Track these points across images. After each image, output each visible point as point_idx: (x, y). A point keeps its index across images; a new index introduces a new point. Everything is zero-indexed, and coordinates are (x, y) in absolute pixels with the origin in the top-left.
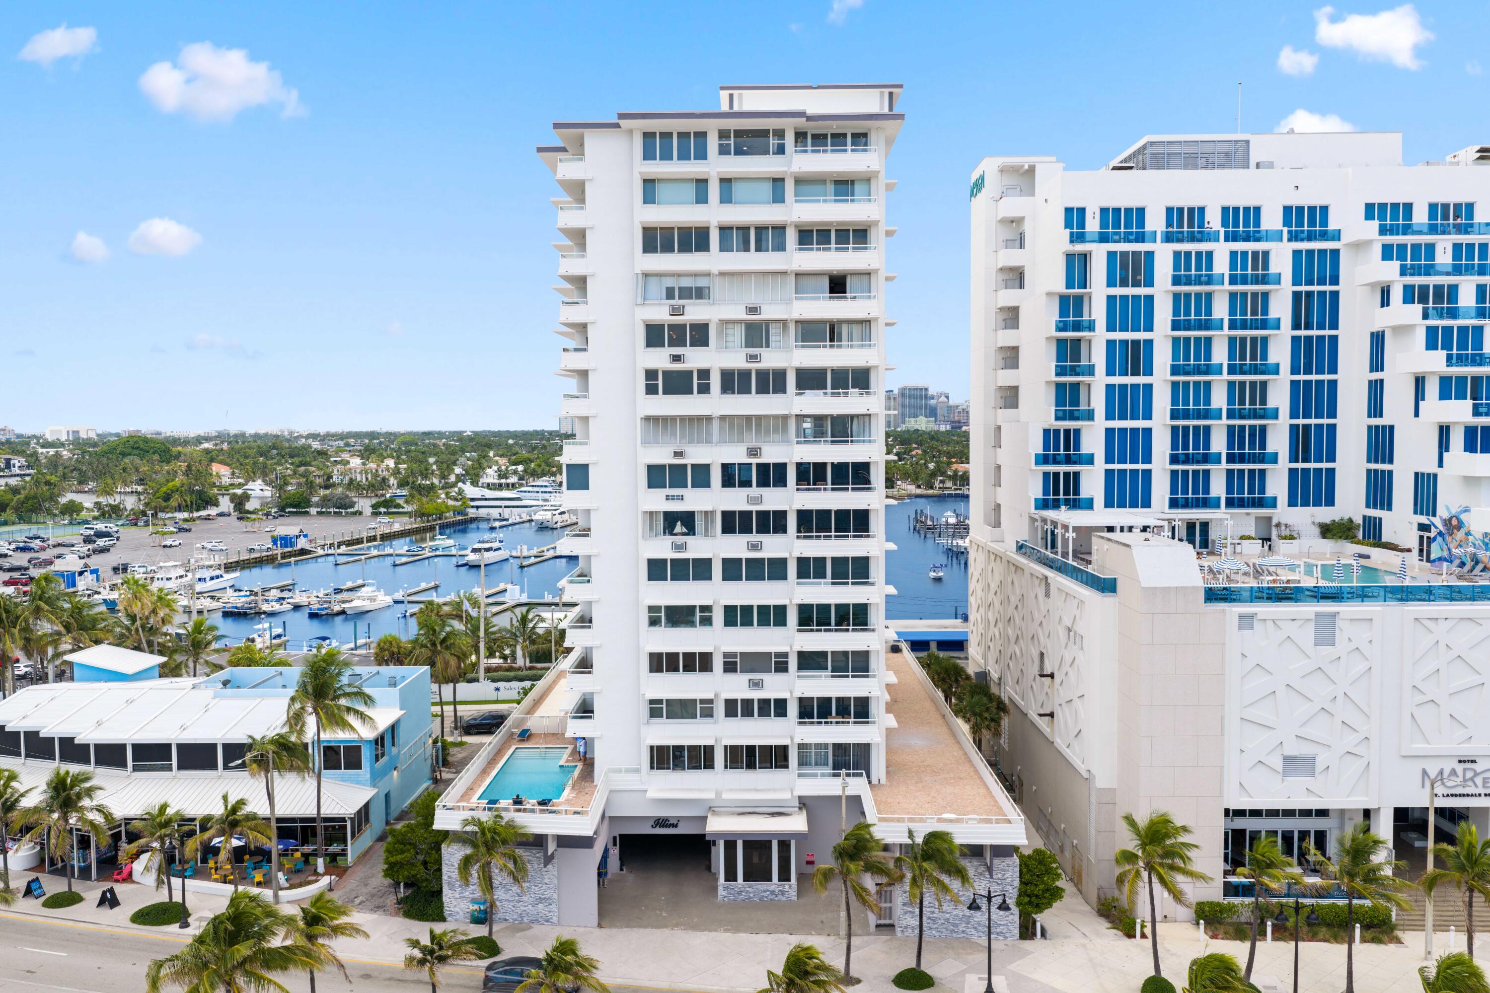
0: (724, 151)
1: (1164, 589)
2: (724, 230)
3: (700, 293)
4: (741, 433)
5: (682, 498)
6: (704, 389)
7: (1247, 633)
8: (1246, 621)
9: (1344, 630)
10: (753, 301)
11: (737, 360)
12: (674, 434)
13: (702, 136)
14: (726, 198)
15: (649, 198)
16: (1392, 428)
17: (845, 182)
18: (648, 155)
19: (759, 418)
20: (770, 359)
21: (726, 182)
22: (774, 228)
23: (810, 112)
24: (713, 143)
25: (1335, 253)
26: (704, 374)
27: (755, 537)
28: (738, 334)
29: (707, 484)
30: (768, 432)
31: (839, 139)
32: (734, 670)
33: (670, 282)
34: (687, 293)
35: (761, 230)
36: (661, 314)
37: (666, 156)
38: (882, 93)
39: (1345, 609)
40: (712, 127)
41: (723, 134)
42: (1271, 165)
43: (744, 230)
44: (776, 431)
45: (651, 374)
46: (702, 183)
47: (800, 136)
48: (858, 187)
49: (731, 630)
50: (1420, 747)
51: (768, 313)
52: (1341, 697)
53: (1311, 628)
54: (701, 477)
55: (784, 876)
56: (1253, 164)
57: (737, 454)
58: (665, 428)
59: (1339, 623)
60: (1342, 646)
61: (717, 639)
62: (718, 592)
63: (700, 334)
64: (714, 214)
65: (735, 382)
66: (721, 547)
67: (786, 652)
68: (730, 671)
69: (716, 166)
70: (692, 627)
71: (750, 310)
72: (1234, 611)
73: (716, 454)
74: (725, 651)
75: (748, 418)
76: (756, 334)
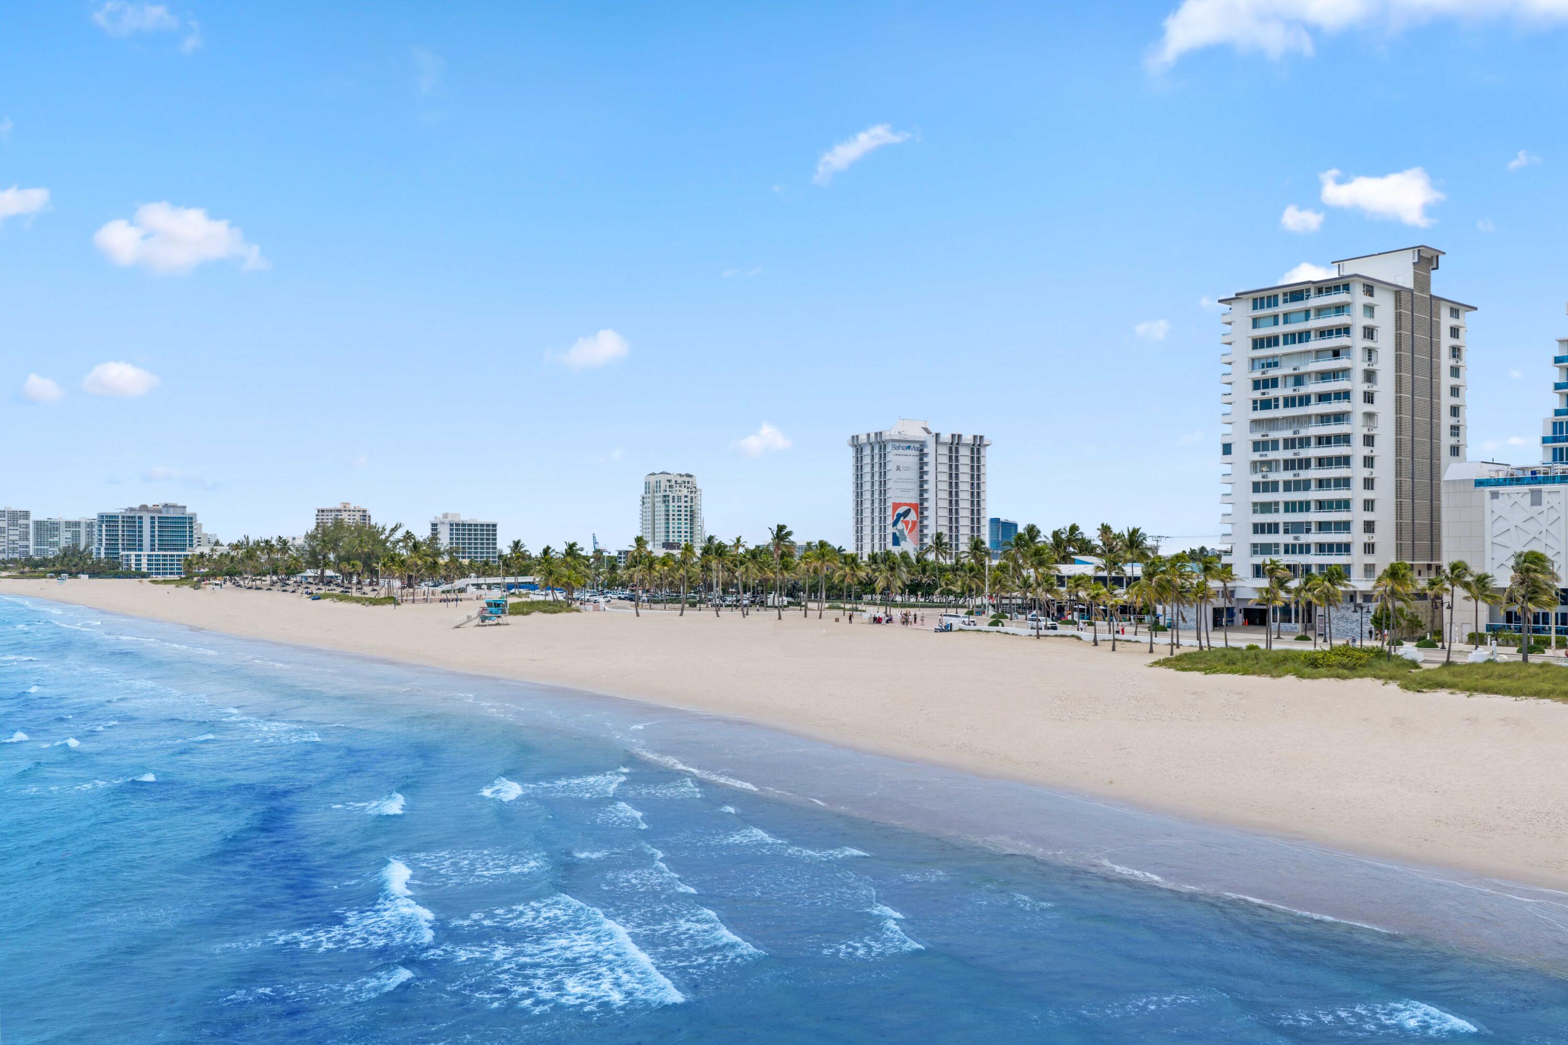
0: (1285, 301)
1: (1460, 480)
2: (1285, 336)
3: (1276, 364)
4: (1291, 424)
5: (1266, 455)
6: (1277, 407)
7: (1495, 501)
8: (1495, 495)
9: (1545, 497)
10: (1295, 364)
11: (1289, 392)
12: (1263, 427)
13: (1276, 296)
14: (1285, 322)
15: (1255, 326)
17: (1340, 307)
18: (1255, 308)
19: (1299, 417)
20: (1303, 390)
21: (1286, 315)
22: (1306, 332)
24: (1281, 299)
26: (1276, 400)
27: (1296, 472)
28: (1291, 381)
29: (1277, 449)
30: (1302, 424)
31: (1337, 288)
32: (1288, 533)
33: (1262, 361)
34: (1269, 365)
35: (1300, 334)
36: (1258, 375)
37: (1262, 307)
39: (1545, 487)
40: (1280, 293)
41: (1285, 294)
43: (1293, 335)
44: (1306, 423)
45: (1255, 402)
46: (1276, 317)
47: (1319, 290)
48: (1346, 309)
49: (1287, 514)
51: (1302, 370)
52: (1544, 532)
53: (1528, 497)
54: (1275, 445)
55: (1297, 621)
57: (1289, 434)
58: (1259, 424)
59: (1543, 494)
60: (1545, 507)
61: (1281, 517)
62: (1282, 496)
63: (1274, 383)
64: (1282, 329)
65: (1290, 402)
66: (1283, 476)
67: (1310, 523)
68: (1286, 531)
69: (1283, 308)
70: (1271, 512)
71: (1295, 369)
72: (1488, 490)
73: (1281, 435)
74: (1285, 523)
75: (1294, 418)
76: (1299, 380)
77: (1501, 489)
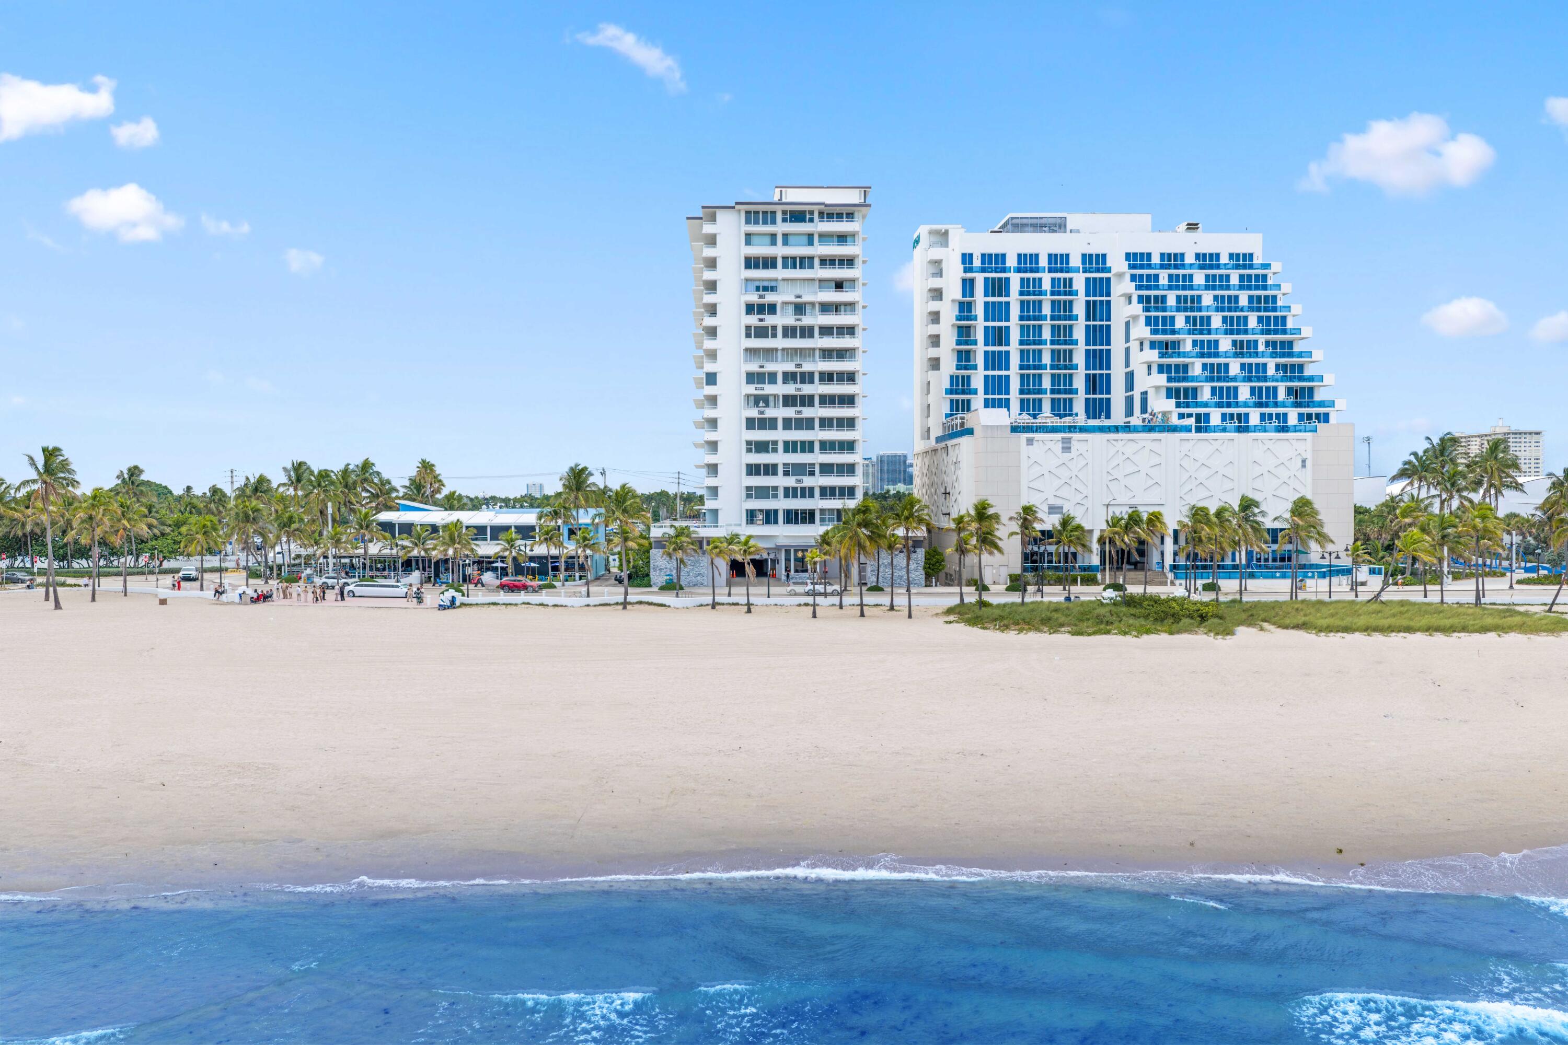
0: (784, 220)
1: (992, 426)
2: (785, 258)
3: (773, 289)
4: (792, 357)
5: (762, 389)
6: (774, 336)
7: (1030, 447)
8: (1030, 442)
9: (1075, 445)
10: (798, 292)
11: (790, 321)
12: (759, 357)
13: (774, 213)
14: (785, 243)
15: (748, 242)
16: (1133, 371)
17: (843, 236)
18: (748, 222)
19: (801, 349)
20: (807, 321)
21: (785, 236)
22: (808, 258)
23: (826, 203)
24: (779, 217)
25: (1108, 279)
26: (774, 328)
27: (799, 409)
28: (791, 309)
29: (775, 383)
30: (805, 357)
31: (840, 216)
32: (788, 475)
33: (757, 284)
34: (766, 289)
35: (802, 259)
36: (754, 298)
37: (757, 222)
38: (860, 191)
39: (1076, 436)
40: (779, 209)
41: (784, 213)
42: (1078, 231)
43: (794, 259)
44: (809, 356)
45: (748, 328)
46: (773, 236)
47: (821, 214)
48: (849, 239)
49: (787, 454)
51: (806, 298)
52: (1074, 477)
53: (1060, 444)
54: (772, 378)
56: (1068, 230)
57: (790, 367)
58: (755, 354)
59: (1073, 442)
60: (1075, 454)
61: (780, 458)
62: (780, 435)
63: (772, 309)
64: (779, 251)
65: (789, 332)
66: (781, 413)
67: (814, 464)
68: (786, 473)
69: (781, 228)
70: (767, 452)
71: (799, 297)
72: (1024, 436)
73: (780, 367)
74: (784, 464)
75: (796, 350)
76: (799, 309)
77: (1037, 436)
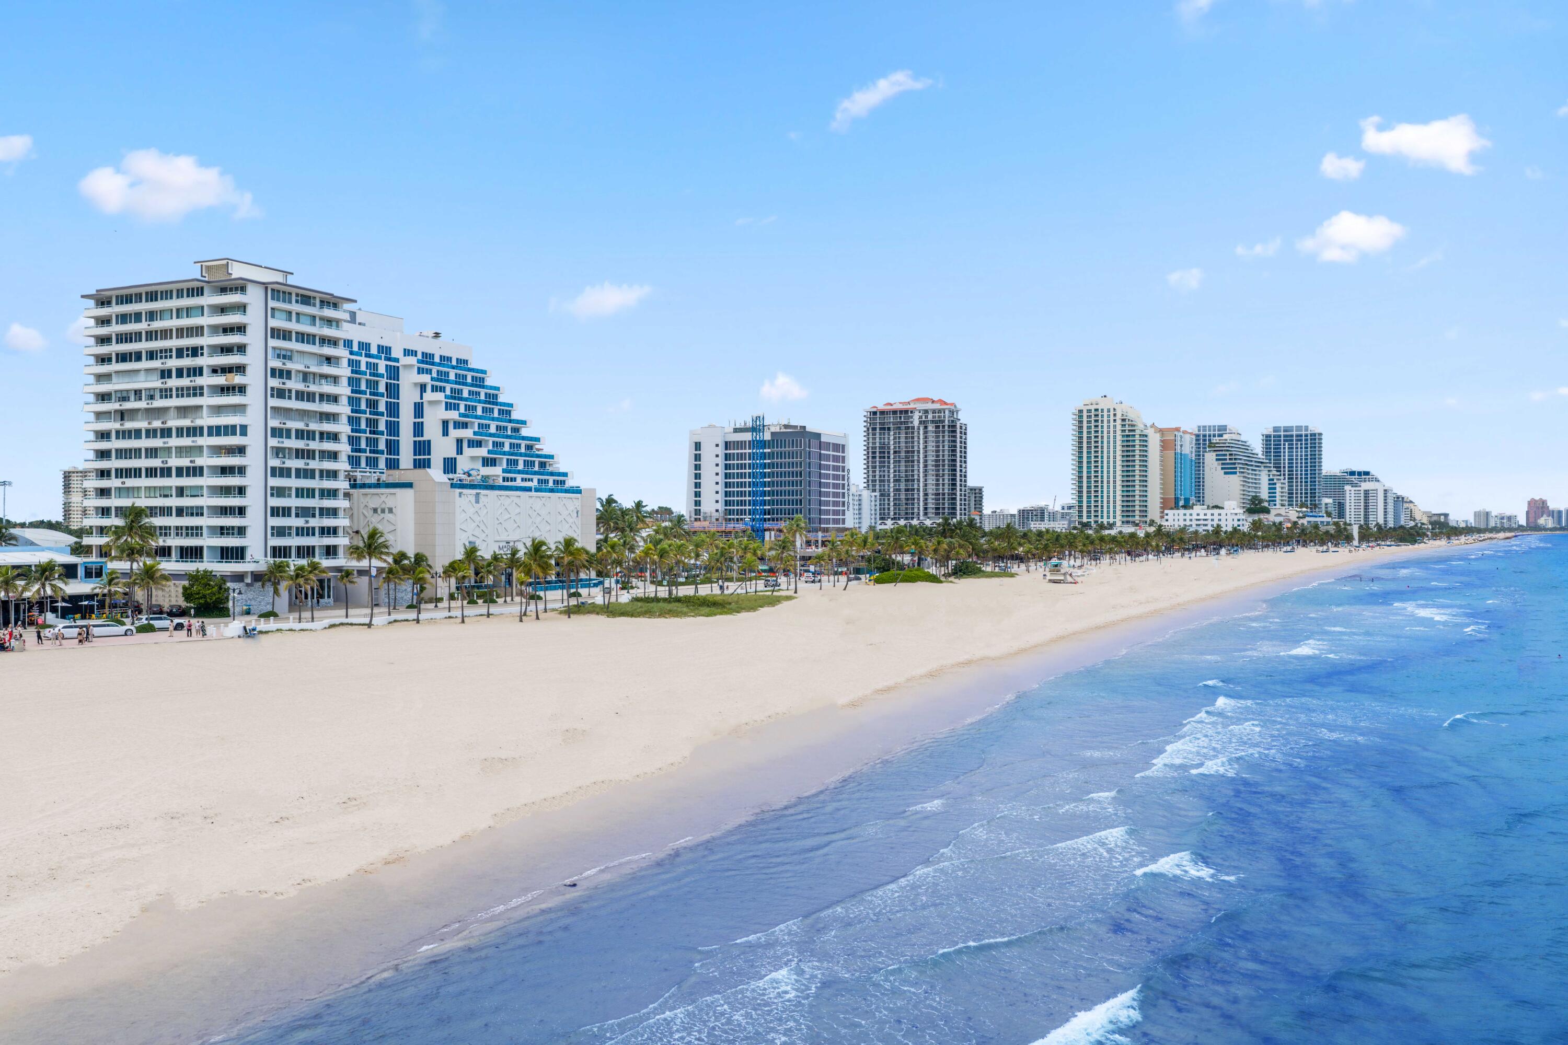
0: (297, 301)
1: (440, 482)
2: (297, 333)
3: (290, 358)
4: (301, 417)
5: (282, 442)
6: (290, 398)
7: (460, 499)
8: (460, 495)
9: (482, 498)
10: (305, 363)
11: (301, 386)
12: (280, 415)
13: (290, 294)
14: (298, 320)
15: (273, 315)
16: (429, 442)
17: (332, 321)
18: (273, 298)
19: (309, 411)
20: (311, 388)
21: (298, 314)
22: (312, 336)
23: (335, 295)
24: (294, 298)
26: (290, 391)
27: (306, 461)
28: (301, 377)
29: (290, 438)
30: (310, 418)
31: (329, 304)
32: (299, 516)
33: (283, 353)
34: (284, 357)
35: (308, 335)
36: (276, 364)
37: (278, 300)
38: (284, 275)
39: (483, 492)
40: (293, 291)
41: (297, 295)
42: (364, 325)
43: (303, 335)
44: (313, 417)
45: (273, 389)
46: (290, 313)
47: (322, 302)
48: (334, 324)
49: (297, 499)
50: (498, 538)
51: (311, 369)
52: (481, 521)
54: (288, 434)
55: (329, 597)
57: (300, 425)
58: (277, 412)
59: (481, 496)
60: (481, 504)
61: (293, 502)
62: (293, 483)
63: (289, 375)
64: (293, 326)
65: (300, 396)
66: (295, 464)
67: (315, 508)
68: (297, 515)
69: (295, 307)
70: (284, 497)
71: (308, 367)
72: (458, 491)
73: (295, 425)
74: (296, 507)
75: (304, 411)
76: (307, 377)
77: (465, 491)
